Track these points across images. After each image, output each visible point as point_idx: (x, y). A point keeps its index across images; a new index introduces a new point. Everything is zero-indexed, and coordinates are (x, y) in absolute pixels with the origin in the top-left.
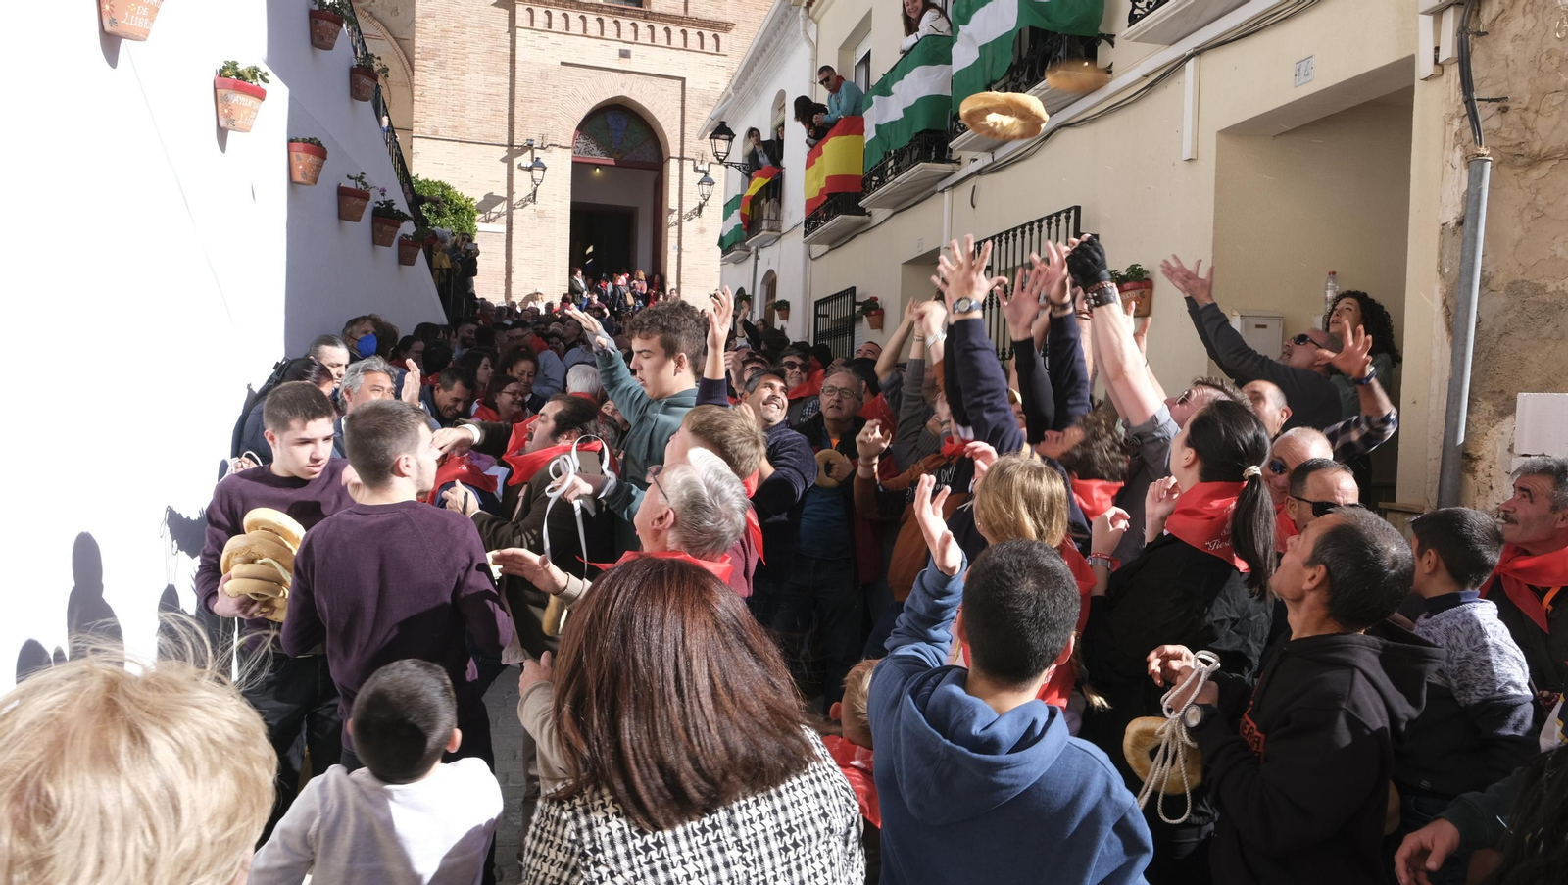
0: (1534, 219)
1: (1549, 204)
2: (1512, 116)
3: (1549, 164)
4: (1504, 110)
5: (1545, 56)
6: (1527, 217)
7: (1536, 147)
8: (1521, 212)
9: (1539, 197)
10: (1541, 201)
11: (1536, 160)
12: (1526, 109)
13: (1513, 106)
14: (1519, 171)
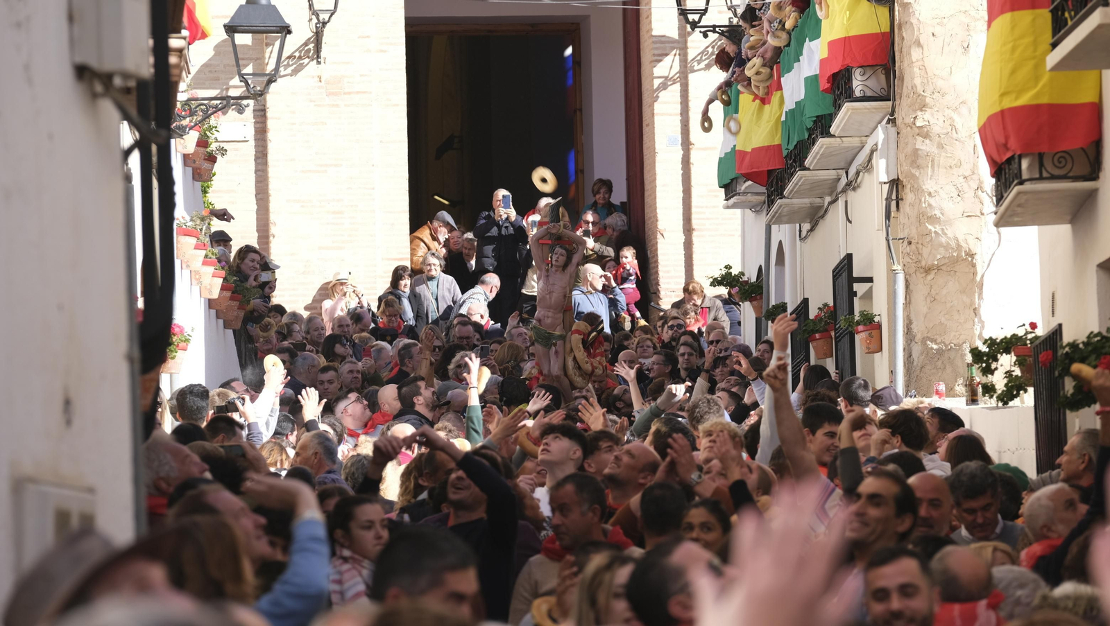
0: (931, 302)
1: (937, 294)
2: (913, 246)
3: (933, 272)
4: (910, 243)
5: (921, 215)
6: (929, 301)
7: (923, 264)
8: (926, 298)
9: (932, 290)
10: (933, 293)
11: (927, 270)
12: (918, 243)
13: (913, 241)
14: (924, 275)
